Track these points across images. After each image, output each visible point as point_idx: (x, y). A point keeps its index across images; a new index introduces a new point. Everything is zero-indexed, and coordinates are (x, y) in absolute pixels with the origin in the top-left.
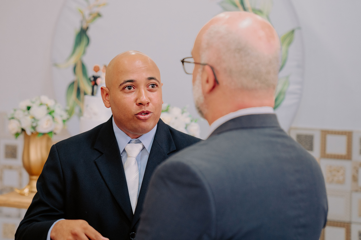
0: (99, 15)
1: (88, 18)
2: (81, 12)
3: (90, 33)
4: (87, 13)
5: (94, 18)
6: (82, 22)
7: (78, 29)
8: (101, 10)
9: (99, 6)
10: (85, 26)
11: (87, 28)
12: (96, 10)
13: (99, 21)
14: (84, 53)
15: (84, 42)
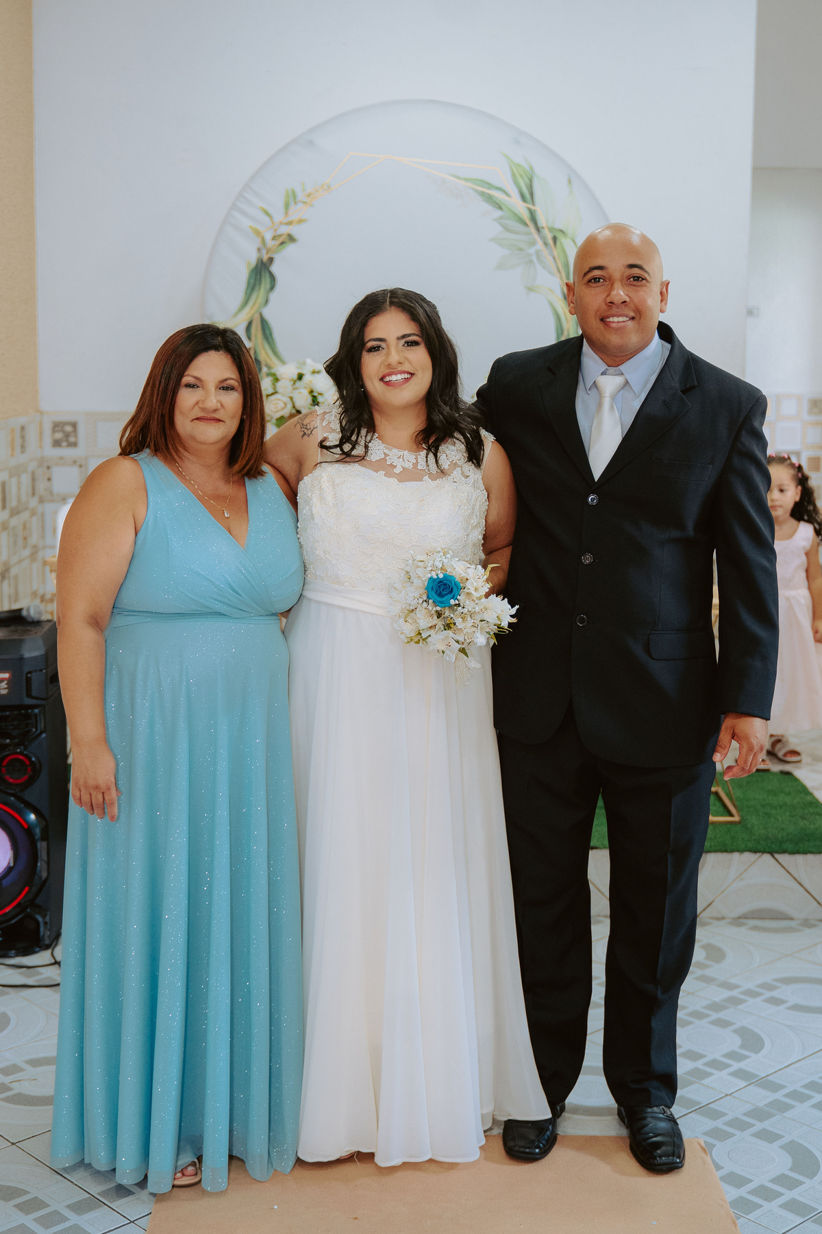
0: (291, 238)
1: (270, 243)
2: (258, 233)
3: (274, 268)
4: (268, 236)
5: (282, 243)
6: (259, 250)
7: (254, 262)
8: (294, 230)
9: (290, 223)
10: (265, 258)
11: (271, 260)
12: (284, 230)
13: (290, 249)
14: (267, 301)
15: (266, 283)
